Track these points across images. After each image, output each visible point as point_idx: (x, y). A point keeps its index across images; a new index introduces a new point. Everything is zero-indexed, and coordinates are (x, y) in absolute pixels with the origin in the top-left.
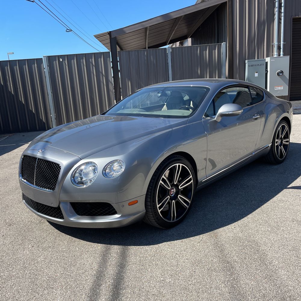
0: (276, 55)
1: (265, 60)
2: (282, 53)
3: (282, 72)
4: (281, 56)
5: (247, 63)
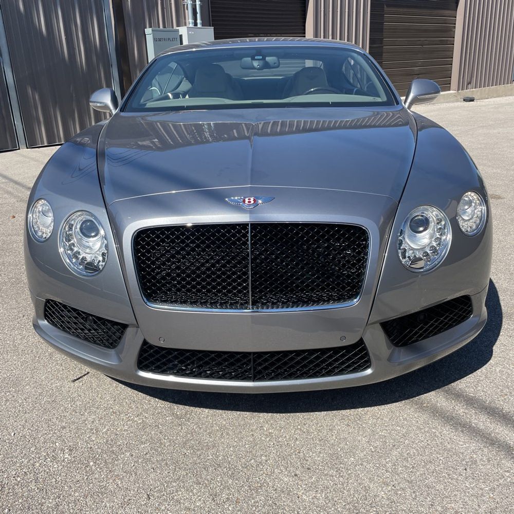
5: (150, 35)
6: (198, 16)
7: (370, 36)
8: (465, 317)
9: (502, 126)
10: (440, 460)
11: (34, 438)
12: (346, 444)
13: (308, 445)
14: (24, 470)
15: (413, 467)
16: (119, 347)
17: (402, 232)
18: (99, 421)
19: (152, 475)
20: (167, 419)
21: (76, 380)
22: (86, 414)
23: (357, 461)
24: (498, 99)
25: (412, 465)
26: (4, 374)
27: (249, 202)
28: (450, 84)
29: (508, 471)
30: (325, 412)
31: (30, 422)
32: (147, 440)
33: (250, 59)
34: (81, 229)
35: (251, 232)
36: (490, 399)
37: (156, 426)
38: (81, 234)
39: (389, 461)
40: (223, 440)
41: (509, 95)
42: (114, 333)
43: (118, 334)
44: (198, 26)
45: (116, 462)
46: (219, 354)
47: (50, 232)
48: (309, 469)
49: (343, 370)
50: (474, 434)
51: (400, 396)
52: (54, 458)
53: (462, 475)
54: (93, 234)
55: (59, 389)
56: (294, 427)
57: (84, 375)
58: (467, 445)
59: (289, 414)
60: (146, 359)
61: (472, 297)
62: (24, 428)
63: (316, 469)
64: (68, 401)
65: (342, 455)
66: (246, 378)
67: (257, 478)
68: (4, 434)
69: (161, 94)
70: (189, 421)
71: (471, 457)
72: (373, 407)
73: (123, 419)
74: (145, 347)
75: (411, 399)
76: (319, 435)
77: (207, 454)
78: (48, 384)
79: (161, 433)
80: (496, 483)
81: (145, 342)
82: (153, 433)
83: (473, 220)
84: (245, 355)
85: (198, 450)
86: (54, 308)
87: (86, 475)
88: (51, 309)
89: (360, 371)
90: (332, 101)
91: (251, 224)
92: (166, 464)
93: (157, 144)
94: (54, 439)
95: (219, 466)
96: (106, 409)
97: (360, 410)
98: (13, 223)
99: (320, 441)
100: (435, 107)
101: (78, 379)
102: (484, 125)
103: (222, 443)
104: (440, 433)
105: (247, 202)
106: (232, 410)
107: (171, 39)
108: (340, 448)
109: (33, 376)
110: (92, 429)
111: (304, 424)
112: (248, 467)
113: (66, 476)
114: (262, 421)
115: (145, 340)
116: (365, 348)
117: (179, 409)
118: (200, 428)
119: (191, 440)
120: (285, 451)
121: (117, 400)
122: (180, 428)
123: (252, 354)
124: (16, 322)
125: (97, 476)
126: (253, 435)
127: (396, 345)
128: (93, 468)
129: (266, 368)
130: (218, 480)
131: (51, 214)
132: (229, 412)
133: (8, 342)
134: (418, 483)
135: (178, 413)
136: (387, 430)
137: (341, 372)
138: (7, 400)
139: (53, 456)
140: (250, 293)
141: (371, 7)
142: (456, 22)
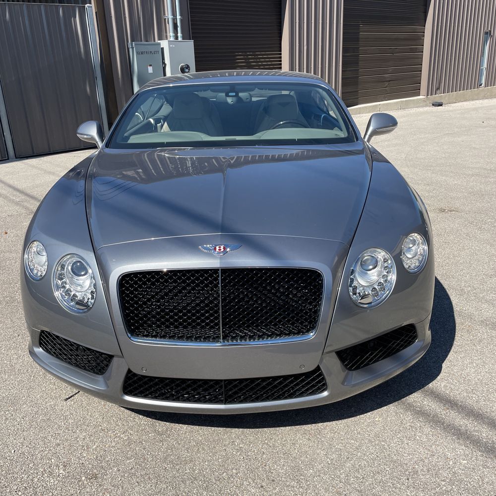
0: (172, 38)
1: (159, 44)
2: (179, 35)
3: (188, 67)
4: (180, 39)
5: (133, 48)
6: (179, 29)
7: (343, 45)
8: (410, 341)
9: (466, 133)
10: (387, 470)
11: (32, 455)
12: (307, 457)
13: (273, 459)
14: (24, 485)
15: (363, 478)
16: (107, 374)
17: (353, 272)
18: (89, 438)
19: (137, 489)
20: (150, 435)
21: (68, 399)
22: (78, 431)
23: (316, 473)
24: (465, 103)
25: (362, 475)
26: (2, 393)
27: (220, 250)
28: (420, 90)
29: (444, 481)
30: (290, 427)
31: (28, 439)
32: (132, 456)
33: (224, 94)
34: (72, 269)
35: (222, 276)
36: (433, 413)
37: (140, 442)
38: (72, 274)
39: (343, 472)
40: (199, 455)
41: (476, 100)
42: (102, 362)
43: (105, 362)
45: (105, 477)
46: (195, 381)
47: (44, 271)
48: (273, 481)
49: (303, 393)
50: (418, 446)
51: (355, 412)
52: (51, 473)
53: (404, 484)
54: (83, 273)
55: (53, 408)
56: (262, 441)
57: (75, 394)
58: (411, 457)
59: (257, 429)
60: (130, 385)
61: (416, 325)
62: (23, 446)
63: (280, 481)
64: (61, 419)
65: (303, 467)
66: (218, 401)
67: (228, 490)
68: (5, 451)
69: (144, 120)
70: (169, 438)
71: (414, 468)
72: (331, 422)
73: (111, 436)
74: (129, 375)
75: (365, 414)
76: (283, 449)
77: (185, 468)
78: (43, 403)
79: (144, 449)
80: (433, 491)
81: (129, 371)
82: (137, 449)
83: (417, 258)
84: (217, 382)
85: (177, 465)
86: (48, 337)
87: (79, 489)
88: (45, 339)
89: (318, 394)
90: (299, 138)
91: (221, 269)
92: (149, 478)
93: (142, 174)
94: (49, 456)
95: (195, 479)
96: (95, 426)
97: (320, 424)
98: (5, 240)
99: (284, 454)
100: (405, 112)
101: (69, 398)
102: (450, 132)
103: (198, 457)
104: (388, 445)
105: (217, 250)
106: (207, 426)
107: (153, 53)
108: (301, 460)
109: (29, 395)
110: (83, 446)
111: (271, 439)
112: (221, 480)
113: (61, 490)
114: (233, 436)
115: (129, 369)
116: (321, 374)
117: (161, 425)
118: (179, 444)
119: (171, 455)
120: (253, 464)
121: (105, 418)
122: (161, 444)
123: (223, 381)
124: (12, 342)
125: (88, 490)
126: (225, 450)
127: (350, 369)
128: (85, 482)
129: (236, 393)
130: (194, 492)
131: (44, 253)
132: (205, 428)
133: (5, 362)
134: (366, 492)
135: (160, 430)
136: (342, 444)
137: (301, 395)
138: (7, 419)
139: (49, 471)
140: (221, 328)
141: (343, 18)
142: (424, 30)
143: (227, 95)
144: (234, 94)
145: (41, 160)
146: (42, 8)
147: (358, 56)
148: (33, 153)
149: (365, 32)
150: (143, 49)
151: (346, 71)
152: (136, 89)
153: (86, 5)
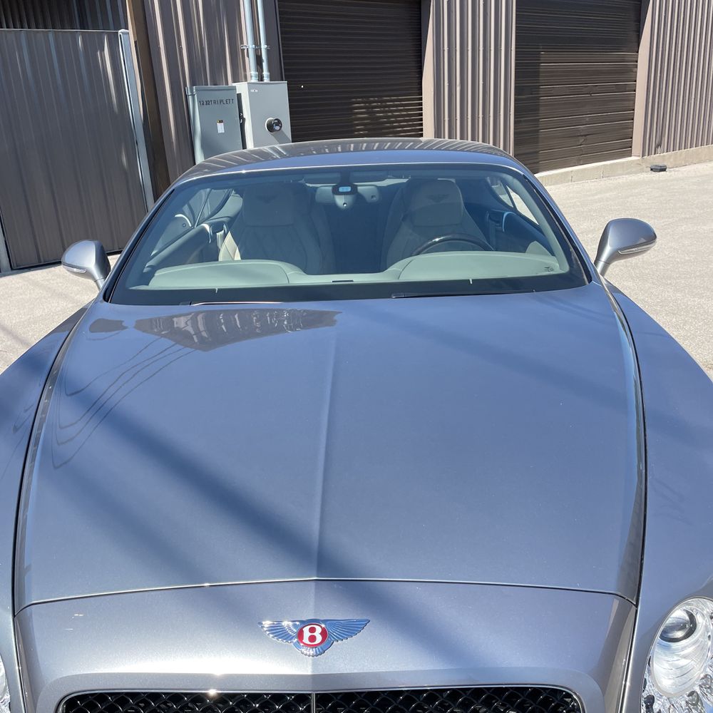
0: (253, 78)
1: (234, 88)
2: (266, 73)
3: (279, 123)
5: (193, 95)
6: (265, 65)
7: (515, 83)
27: (312, 639)
28: (631, 147)
44: (265, 81)
90: (475, 277)
100: (611, 182)
107: (225, 102)
141: (516, 42)
142: (637, 58)
143: (336, 191)
144: (349, 189)
145: (50, 272)
146: (51, 36)
147: (538, 98)
148: (40, 261)
149: (549, 63)
150: (208, 96)
151: (520, 121)
152: (200, 158)
153: (120, 31)
